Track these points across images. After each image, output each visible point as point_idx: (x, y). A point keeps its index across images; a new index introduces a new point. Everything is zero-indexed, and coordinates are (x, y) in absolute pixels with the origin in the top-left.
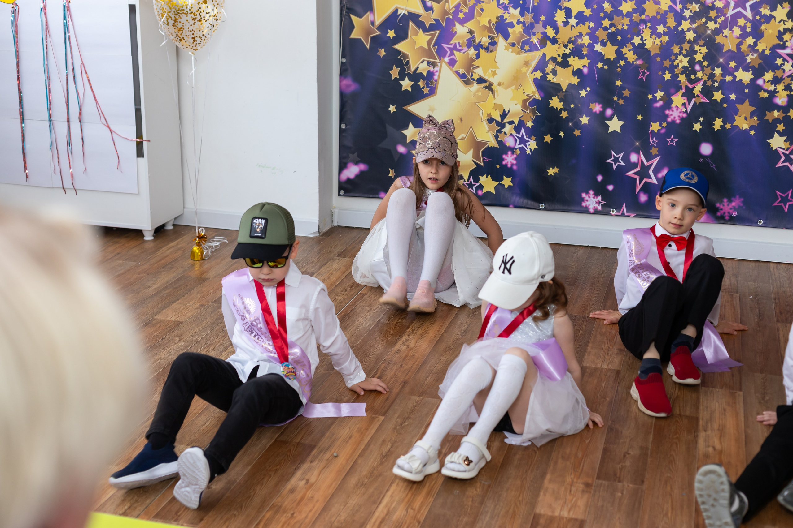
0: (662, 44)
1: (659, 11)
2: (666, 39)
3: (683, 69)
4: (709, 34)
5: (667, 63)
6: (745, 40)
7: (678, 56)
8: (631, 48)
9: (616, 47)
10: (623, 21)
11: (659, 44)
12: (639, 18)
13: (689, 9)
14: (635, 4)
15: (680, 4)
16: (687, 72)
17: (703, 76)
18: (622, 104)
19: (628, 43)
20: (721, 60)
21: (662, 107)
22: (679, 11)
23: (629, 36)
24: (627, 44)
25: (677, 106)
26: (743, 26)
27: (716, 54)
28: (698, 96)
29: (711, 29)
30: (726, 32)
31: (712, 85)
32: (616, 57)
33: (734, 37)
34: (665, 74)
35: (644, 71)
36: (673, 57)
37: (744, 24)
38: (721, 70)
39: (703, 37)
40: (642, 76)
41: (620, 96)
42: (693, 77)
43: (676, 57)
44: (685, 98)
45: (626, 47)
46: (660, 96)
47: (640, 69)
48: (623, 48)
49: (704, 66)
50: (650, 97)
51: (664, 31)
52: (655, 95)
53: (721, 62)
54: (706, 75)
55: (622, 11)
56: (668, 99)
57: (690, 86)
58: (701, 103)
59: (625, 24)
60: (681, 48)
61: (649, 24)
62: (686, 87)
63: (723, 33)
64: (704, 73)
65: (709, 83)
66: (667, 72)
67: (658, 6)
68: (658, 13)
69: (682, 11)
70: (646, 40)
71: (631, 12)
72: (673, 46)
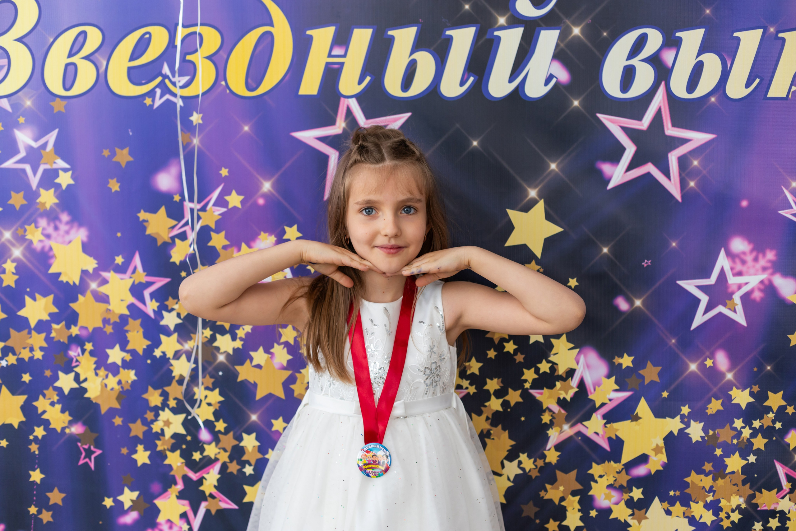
0: (122, 388)
1: (108, 316)
2: (130, 376)
3: (173, 441)
4: (221, 363)
5: (137, 429)
6: (300, 373)
7: (161, 412)
8: (56, 398)
9: (22, 399)
10: (30, 341)
11: (117, 387)
12: (66, 333)
13: (173, 310)
14: (55, 303)
15: (151, 300)
16: (184, 447)
17: (219, 453)
18: (48, 522)
19: (47, 389)
20: (254, 417)
21: (136, 522)
22: (152, 315)
23: (48, 373)
24: (45, 392)
25: (169, 521)
26: (292, 342)
27: (241, 405)
28: (212, 496)
29: (225, 352)
30: (259, 356)
31: (240, 471)
32: (23, 419)
33: (277, 366)
34: (136, 452)
35: (90, 447)
36: (150, 416)
37: (295, 339)
38: (257, 439)
39: (210, 369)
40: (87, 460)
41: (43, 504)
42: (197, 456)
43: (157, 415)
44: (186, 502)
45: (44, 396)
46: (132, 501)
47: (79, 444)
48: (37, 399)
49: (220, 432)
50: (108, 502)
51: (123, 361)
52: (120, 498)
53: (254, 422)
54: (225, 450)
55: (26, 320)
56: (148, 505)
57: (194, 476)
58: (221, 512)
59: (36, 348)
60: (165, 395)
61: (89, 346)
62: (185, 478)
63: (251, 359)
64: (221, 445)
65: (233, 468)
66: (140, 448)
67: (103, 306)
68: (106, 321)
69: (159, 314)
70: (85, 380)
71: (47, 321)
72: (146, 391)
